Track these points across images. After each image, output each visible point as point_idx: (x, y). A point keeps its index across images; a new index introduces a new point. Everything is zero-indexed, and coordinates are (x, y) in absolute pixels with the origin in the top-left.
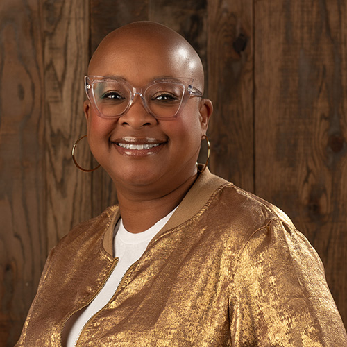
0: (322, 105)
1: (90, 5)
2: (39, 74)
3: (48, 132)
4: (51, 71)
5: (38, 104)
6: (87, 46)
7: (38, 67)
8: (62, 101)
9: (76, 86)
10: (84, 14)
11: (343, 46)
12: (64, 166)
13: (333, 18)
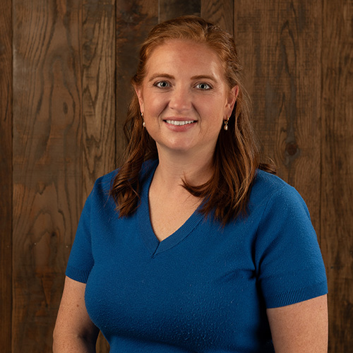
0: (282, 122)
1: (116, 47)
2: (79, 95)
3: (85, 137)
4: (87, 94)
5: (77, 117)
6: (113, 76)
7: (78, 90)
8: (95, 115)
9: (105, 105)
10: (112, 53)
11: (297, 79)
12: (95, 162)
13: (291, 59)
